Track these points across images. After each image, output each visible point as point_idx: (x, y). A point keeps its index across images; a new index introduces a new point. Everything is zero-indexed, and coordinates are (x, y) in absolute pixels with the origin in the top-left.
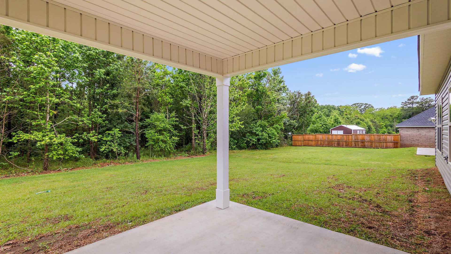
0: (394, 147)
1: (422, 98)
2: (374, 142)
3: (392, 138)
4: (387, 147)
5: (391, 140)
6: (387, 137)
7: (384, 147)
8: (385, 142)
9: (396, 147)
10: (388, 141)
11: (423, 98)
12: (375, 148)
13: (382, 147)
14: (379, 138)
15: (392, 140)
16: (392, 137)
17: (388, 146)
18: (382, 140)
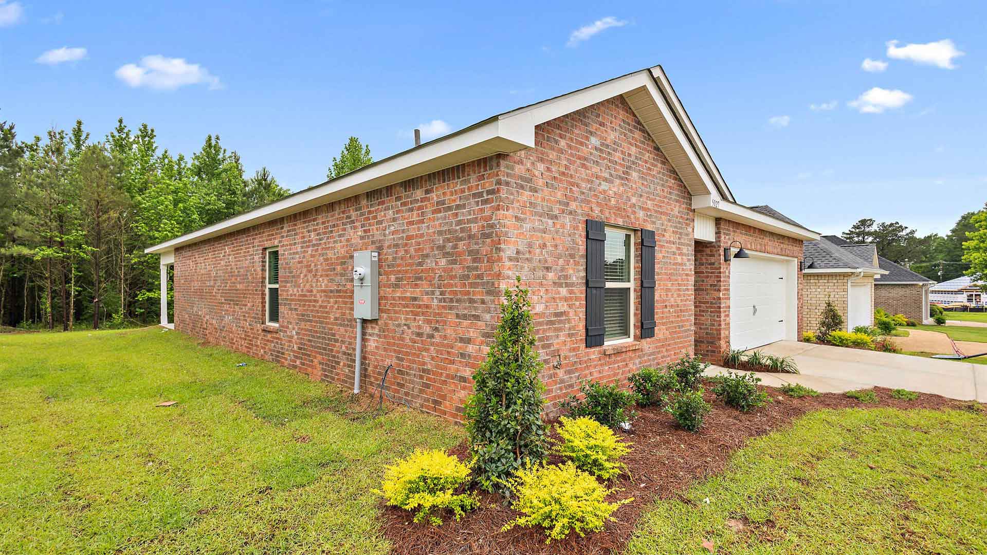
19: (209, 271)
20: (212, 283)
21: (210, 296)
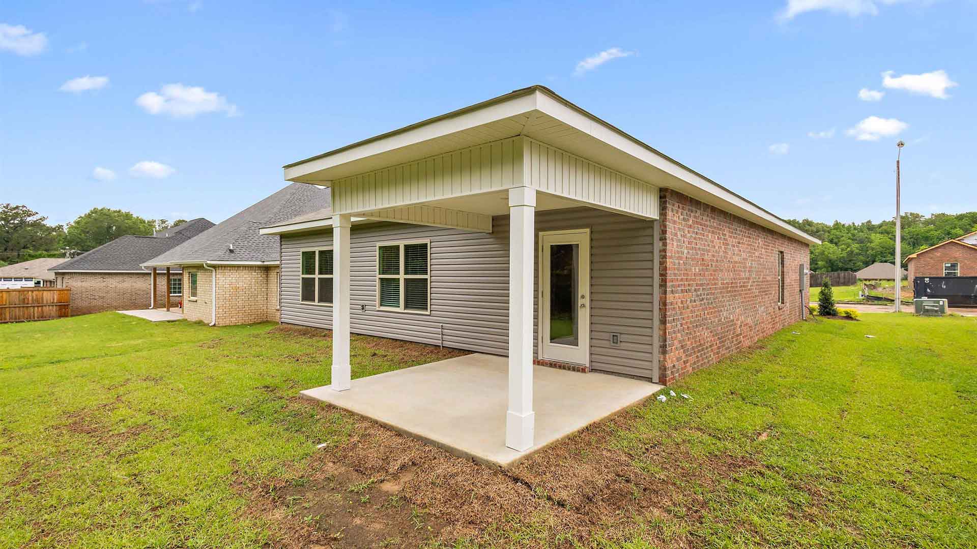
0: (60, 316)
1: (5, 205)
2: (7, 309)
3: (56, 297)
4: (43, 317)
5: (53, 299)
6: (43, 294)
7: (34, 318)
8: (38, 307)
9: (63, 314)
10: (45, 302)
11: (8, 204)
12: (13, 322)
13: (30, 319)
14: (22, 297)
15: (55, 301)
16: (54, 293)
17: (45, 314)
18: (30, 302)
19: (744, 259)
20: (747, 274)
21: (745, 290)
